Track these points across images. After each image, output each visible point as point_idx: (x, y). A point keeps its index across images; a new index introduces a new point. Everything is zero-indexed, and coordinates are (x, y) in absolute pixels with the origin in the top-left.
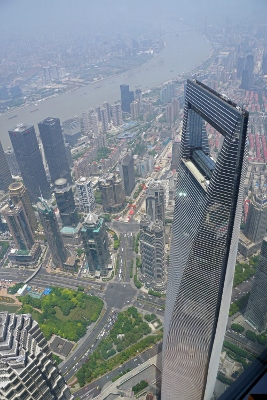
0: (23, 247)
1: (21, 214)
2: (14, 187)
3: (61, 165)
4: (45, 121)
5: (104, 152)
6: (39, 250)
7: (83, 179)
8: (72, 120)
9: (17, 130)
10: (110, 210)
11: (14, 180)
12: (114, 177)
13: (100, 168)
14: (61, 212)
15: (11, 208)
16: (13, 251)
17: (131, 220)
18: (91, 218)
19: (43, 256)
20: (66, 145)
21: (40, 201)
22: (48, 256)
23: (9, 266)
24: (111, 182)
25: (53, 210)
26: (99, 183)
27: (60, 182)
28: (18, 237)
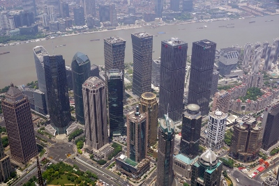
0: (133, 157)
1: (143, 124)
2: (146, 96)
3: (202, 91)
4: (202, 42)
5: (254, 93)
6: (147, 167)
7: (219, 113)
8: (231, 49)
9: (170, 43)
10: (237, 156)
11: (153, 90)
12: (255, 123)
13: (243, 108)
14: (183, 137)
15: (136, 115)
16: (122, 157)
17: (257, 177)
18: (208, 155)
19: (149, 174)
20: (215, 72)
21: (164, 118)
22: (153, 176)
23: (113, 169)
24: (249, 127)
25: (174, 133)
26: (236, 123)
27: (193, 107)
28: (132, 146)
